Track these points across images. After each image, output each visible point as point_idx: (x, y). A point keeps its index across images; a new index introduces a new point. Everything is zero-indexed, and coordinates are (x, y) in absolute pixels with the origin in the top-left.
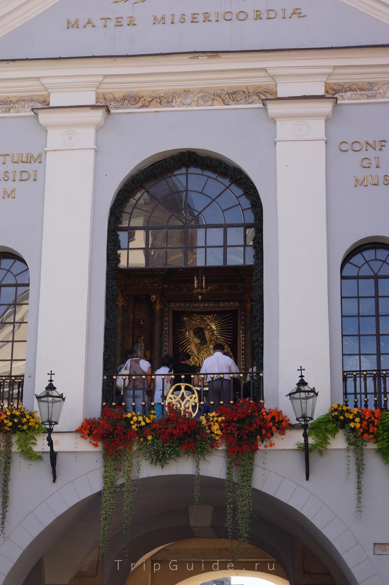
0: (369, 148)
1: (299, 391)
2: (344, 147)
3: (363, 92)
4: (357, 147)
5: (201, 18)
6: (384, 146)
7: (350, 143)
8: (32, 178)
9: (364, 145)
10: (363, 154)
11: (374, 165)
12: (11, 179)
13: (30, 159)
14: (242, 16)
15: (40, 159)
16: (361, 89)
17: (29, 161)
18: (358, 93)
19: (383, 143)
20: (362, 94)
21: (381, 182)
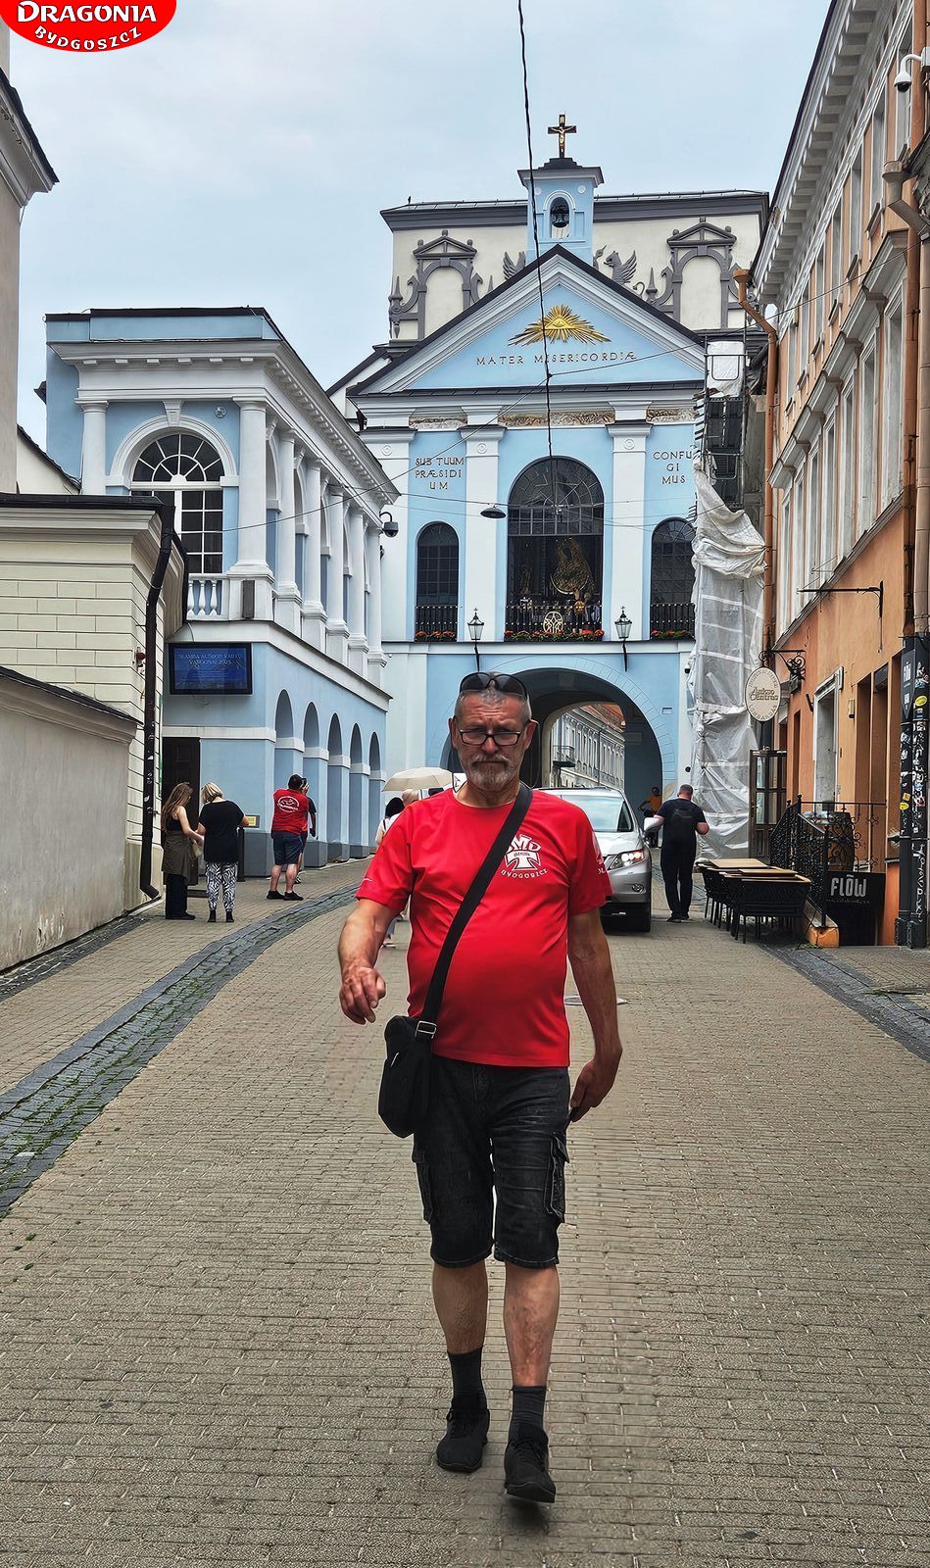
0: (673, 457)
1: (621, 621)
2: (657, 456)
4: (664, 456)
5: (566, 358)
6: (683, 456)
7: (659, 453)
8: (458, 475)
9: (670, 455)
10: (669, 461)
11: (675, 470)
12: (444, 475)
13: (456, 462)
14: (594, 357)
15: (464, 461)
16: (670, 415)
21: (680, 478)
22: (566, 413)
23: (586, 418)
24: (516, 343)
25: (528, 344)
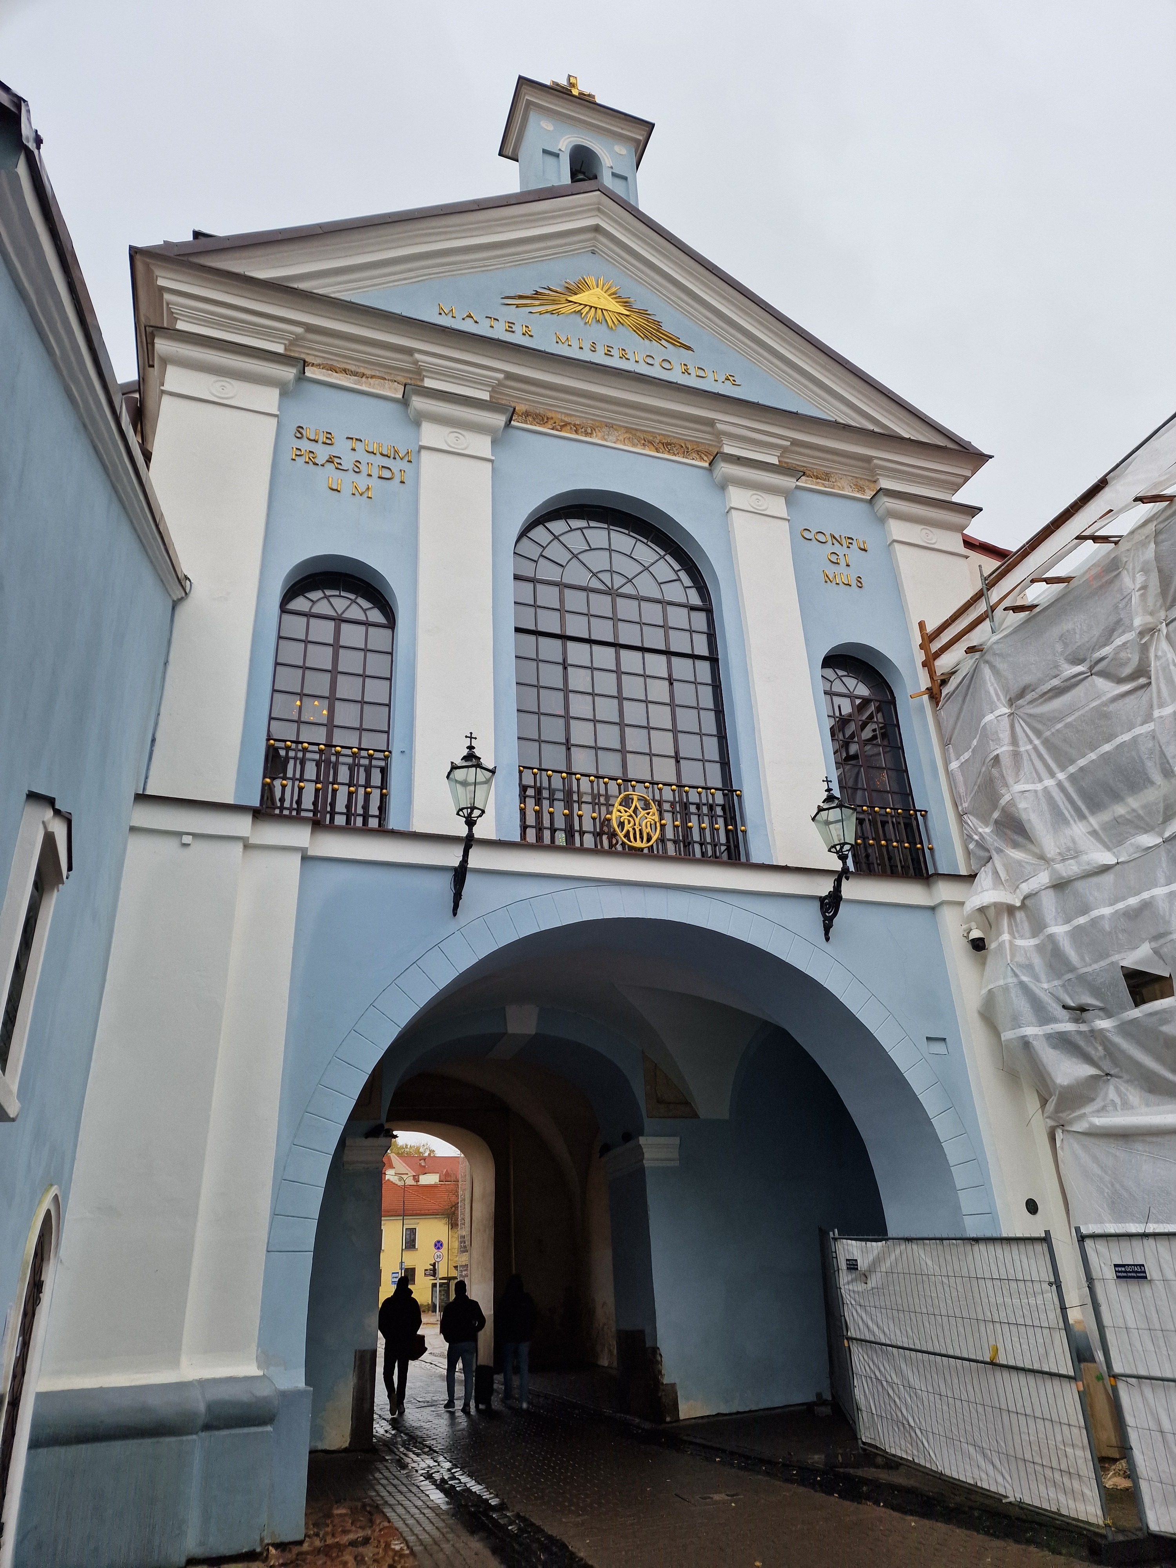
0: (835, 541)
2: (807, 535)
3: (819, 480)
4: (821, 538)
5: (615, 353)
6: (852, 544)
7: (814, 531)
8: (397, 479)
9: (830, 538)
10: (829, 548)
11: (843, 563)
12: (365, 472)
13: (394, 455)
14: (667, 365)
15: (411, 457)
16: (817, 478)
17: (392, 456)
18: (814, 480)
19: (851, 541)
20: (818, 483)
21: (854, 583)
22: (628, 430)
23: (667, 445)
24: (518, 306)
25: (540, 313)
